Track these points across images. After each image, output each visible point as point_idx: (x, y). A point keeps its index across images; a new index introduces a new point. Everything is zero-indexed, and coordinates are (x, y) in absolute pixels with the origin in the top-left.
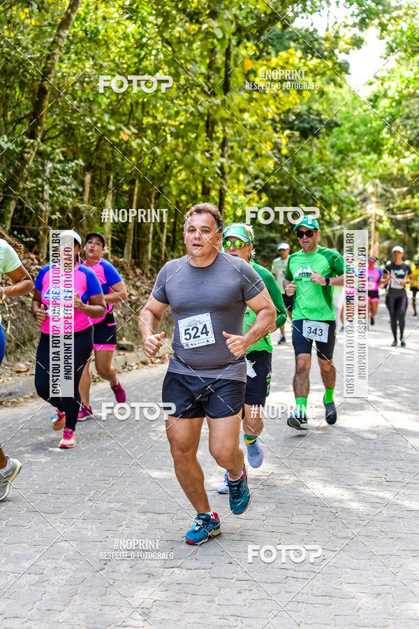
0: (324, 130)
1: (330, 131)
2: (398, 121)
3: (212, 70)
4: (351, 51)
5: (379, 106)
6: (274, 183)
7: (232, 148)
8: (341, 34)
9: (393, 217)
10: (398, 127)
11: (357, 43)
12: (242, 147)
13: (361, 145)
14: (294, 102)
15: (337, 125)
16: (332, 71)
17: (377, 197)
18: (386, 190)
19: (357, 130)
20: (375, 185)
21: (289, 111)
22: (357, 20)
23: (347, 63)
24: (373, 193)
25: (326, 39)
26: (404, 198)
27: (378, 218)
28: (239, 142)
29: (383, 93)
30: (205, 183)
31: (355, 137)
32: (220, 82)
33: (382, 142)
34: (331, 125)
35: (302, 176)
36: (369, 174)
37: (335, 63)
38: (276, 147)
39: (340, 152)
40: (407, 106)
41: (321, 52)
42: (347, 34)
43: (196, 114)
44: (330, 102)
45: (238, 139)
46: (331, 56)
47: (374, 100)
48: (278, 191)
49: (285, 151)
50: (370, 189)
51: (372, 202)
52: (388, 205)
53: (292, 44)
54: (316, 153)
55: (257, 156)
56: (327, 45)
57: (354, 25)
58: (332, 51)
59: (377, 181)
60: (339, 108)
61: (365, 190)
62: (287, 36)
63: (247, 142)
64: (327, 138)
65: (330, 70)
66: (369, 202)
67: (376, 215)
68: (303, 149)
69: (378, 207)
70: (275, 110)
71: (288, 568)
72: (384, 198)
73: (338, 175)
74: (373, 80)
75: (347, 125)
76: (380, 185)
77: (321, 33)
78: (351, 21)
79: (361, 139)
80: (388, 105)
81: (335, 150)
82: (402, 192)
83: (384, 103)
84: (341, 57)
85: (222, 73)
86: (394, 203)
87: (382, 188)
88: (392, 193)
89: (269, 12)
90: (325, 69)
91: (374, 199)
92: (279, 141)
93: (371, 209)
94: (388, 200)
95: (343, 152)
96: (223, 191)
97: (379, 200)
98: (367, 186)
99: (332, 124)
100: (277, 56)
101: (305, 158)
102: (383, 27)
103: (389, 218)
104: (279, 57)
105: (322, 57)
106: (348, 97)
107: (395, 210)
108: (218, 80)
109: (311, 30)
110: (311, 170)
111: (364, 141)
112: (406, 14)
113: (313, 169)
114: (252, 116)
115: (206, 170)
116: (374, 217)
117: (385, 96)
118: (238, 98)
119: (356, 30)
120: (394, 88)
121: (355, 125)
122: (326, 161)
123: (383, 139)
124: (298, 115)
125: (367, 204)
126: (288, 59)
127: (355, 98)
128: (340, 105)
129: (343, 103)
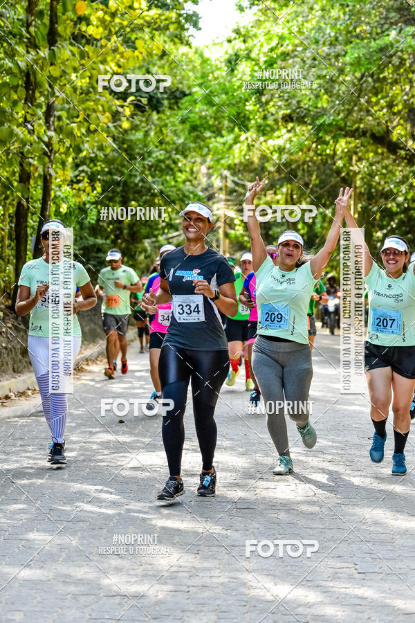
0: (166, 102)
1: (177, 103)
3: (32, 15)
5: (237, 72)
7: (59, 118)
12: (71, 117)
13: (221, 120)
15: (185, 95)
16: (176, 25)
17: (226, 193)
18: (237, 184)
19: (216, 100)
20: (224, 178)
23: (195, 14)
24: (221, 189)
27: (228, 221)
28: (68, 111)
29: (245, 52)
30: (24, 165)
31: (214, 108)
32: (45, 31)
34: (176, 96)
36: (223, 161)
37: (180, 15)
39: (194, 128)
43: (15, 70)
44: (174, 66)
45: (67, 106)
46: (176, 5)
47: (232, 63)
48: (106, 183)
50: (217, 183)
51: (218, 202)
55: (88, 130)
59: (226, 173)
60: (183, 73)
61: (210, 186)
63: (79, 111)
65: (173, 23)
66: (215, 200)
67: (226, 217)
69: (227, 207)
70: (116, 69)
72: (235, 194)
73: (182, 162)
74: (234, 35)
75: (201, 93)
76: (230, 178)
79: (221, 112)
81: (188, 126)
83: (244, 68)
84: (188, 8)
85: (46, 20)
87: (234, 182)
88: (244, 187)
90: (167, 22)
91: (222, 196)
92: (120, 110)
93: (218, 210)
94: (241, 198)
96: (48, 177)
97: (228, 197)
98: (213, 178)
99: (178, 94)
101: (139, 140)
105: (161, 6)
106: (198, 62)
108: (39, 28)
110: (146, 155)
113: (150, 154)
114: (83, 77)
116: (222, 220)
117: (248, 57)
118: (66, 51)
120: (261, 49)
121: (213, 94)
122: (168, 143)
125: (214, 203)
127: (205, 61)
128: (186, 70)
129: (190, 67)
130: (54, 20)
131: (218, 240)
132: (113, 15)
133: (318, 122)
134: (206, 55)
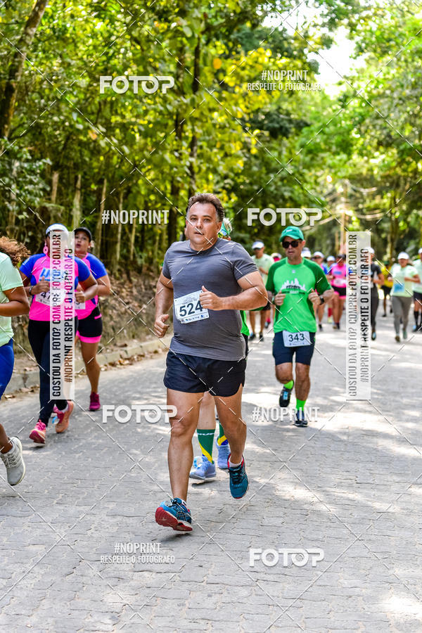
0: (293, 130)
1: (300, 131)
2: (367, 121)
3: (181, 69)
4: (320, 51)
5: (349, 106)
6: (244, 183)
7: (201, 147)
8: (310, 34)
9: (362, 217)
10: (368, 127)
11: (327, 42)
12: (211, 147)
13: (330, 145)
14: (263, 101)
15: (307, 125)
17: (346, 197)
18: (355, 191)
19: (327, 130)
20: (345, 186)
21: (258, 111)
22: (326, 20)
23: (316, 63)
24: (342, 194)
25: (295, 39)
26: (374, 199)
27: (347, 218)
28: (208, 142)
29: (352, 93)
30: (174, 182)
31: (325, 137)
32: (191, 81)
33: (351, 142)
34: (301, 125)
35: (272, 176)
36: (339, 174)
37: (305, 63)
38: (246, 146)
39: (310, 152)
40: (377, 107)
41: (290, 51)
42: (316, 34)
43: (165, 113)
44: (300, 102)
45: (207, 138)
46: (301, 55)
47: (344, 100)
48: (247, 191)
49: (254, 151)
50: (340, 189)
51: (341, 203)
52: (357, 205)
53: (261, 43)
54: (285, 153)
55: (226, 155)
56: (296, 44)
57: (323, 25)
58: (301, 51)
59: (347, 181)
60: (308, 107)
61: (334, 190)
62: (257, 36)
63: (216, 142)
64: (296, 138)
65: (299, 69)
66: (338, 202)
67: (346, 215)
68: (271, 149)
69: (347, 208)
70: (245, 109)
71: (259, 570)
72: (353, 198)
73: (309, 175)
74: (343, 80)
75: (317, 125)
76: (350, 186)
77: (291, 33)
78: (320, 21)
79: (331, 139)
80: (357, 105)
81: (305, 150)
82: (371, 192)
83: (354, 103)
84: (311, 57)
85: (191, 73)
86: (363, 204)
87: (352, 188)
88: (361, 193)
89: (238, 11)
90: (295, 69)
91: (343, 199)
92: (248, 140)
93: (341, 209)
94: (358, 201)
95: (312, 152)
96: (192, 191)
97: (349, 200)
98: (337, 186)
99: (302, 124)
100: (246, 55)
101: (274, 158)
102: (352, 27)
103: (359, 219)
104: (248, 56)
105: (290, 56)
106: (318, 98)
107: (365, 211)
108: (186, 78)
109: (280, 29)
110: (280, 170)
111: (333, 141)
112: (375, 14)
113: (283, 167)
114: (221, 115)
115: (175, 169)
116: (343, 217)
117: (355, 96)
118: (207, 97)
119: (325, 30)
120: (363, 88)
121: (325, 126)
122: (295, 161)
123: (352, 139)
124: (268, 115)
125: (336, 205)
126: (258, 58)
127: (325, 98)
128: (309, 105)
129: (312, 103)
130: (197, 72)
131: (339, 233)
132: (243, 69)
133: (402, 147)
134: (327, 93)
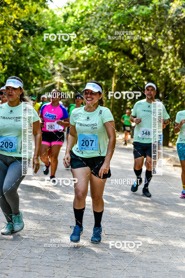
0: (37, 32)
2: (81, 29)
5: (68, 21)
9: (69, 84)
17: (61, 72)
18: (65, 68)
20: (60, 66)
24: (58, 70)
26: (77, 74)
27: (61, 84)
29: (71, 13)
36: (59, 59)
40: (87, 21)
44: (41, 17)
47: (66, 17)
50: (57, 68)
51: (58, 75)
52: (66, 77)
54: (31, 46)
59: (61, 64)
60: (45, 20)
61: (54, 69)
64: (38, 37)
66: (56, 75)
67: (60, 82)
69: (61, 78)
72: (64, 73)
73: (43, 58)
74: (67, 5)
76: (63, 66)
82: (75, 70)
83: (71, 20)
86: (70, 76)
91: (59, 73)
93: (57, 79)
94: (67, 75)
97: (62, 74)
98: (55, 66)
99: (42, 29)
103: (67, 85)
107: (71, 80)
113: (29, 54)
116: (58, 83)
117: (73, 15)
124: (23, 23)
127: (54, 16)
134: (55, 13)
